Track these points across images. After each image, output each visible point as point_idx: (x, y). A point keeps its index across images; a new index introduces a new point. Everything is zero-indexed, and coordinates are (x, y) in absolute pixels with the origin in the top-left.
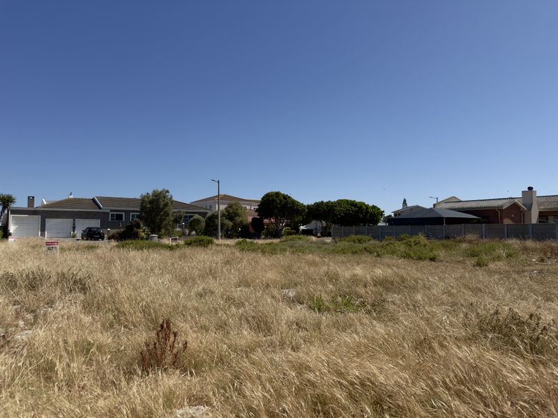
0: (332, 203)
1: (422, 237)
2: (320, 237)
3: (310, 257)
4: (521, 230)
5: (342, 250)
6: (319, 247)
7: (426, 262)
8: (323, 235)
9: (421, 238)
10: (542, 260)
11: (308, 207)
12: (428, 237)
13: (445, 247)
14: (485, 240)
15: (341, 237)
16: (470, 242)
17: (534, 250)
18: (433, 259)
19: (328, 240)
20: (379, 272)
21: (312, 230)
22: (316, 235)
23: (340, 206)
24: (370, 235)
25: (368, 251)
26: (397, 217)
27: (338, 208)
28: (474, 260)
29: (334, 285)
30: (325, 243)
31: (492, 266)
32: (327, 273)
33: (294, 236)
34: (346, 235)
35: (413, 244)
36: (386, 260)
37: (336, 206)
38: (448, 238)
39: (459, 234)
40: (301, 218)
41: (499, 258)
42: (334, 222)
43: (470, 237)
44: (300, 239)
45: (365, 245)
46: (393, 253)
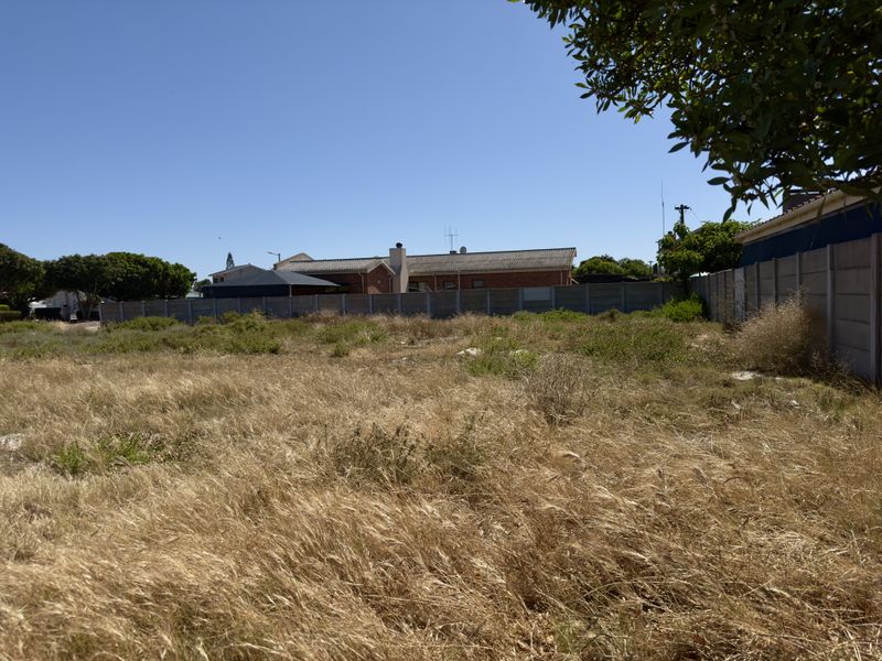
0: (98, 259)
1: (259, 316)
2: (74, 322)
3: (54, 364)
4: (389, 304)
5: (121, 345)
6: (76, 343)
7: (263, 355)
8: (81, 318)
9: (257, 317)
10: (412, 343)
11: (47, 265)
12: (267, 315)
13: (293, 330)
14: (346, 318)
15: (118, 320)
16: (326, 321)
17: (404, 329)
18: (274, 351)
19: (93, 327)
20: (188, 384)
21: (59, 309)
22: (66, 319)
23: (115, 265)
24: (173, 315)
25: (169, 345)
26: (220, 284)
27: (110, 268)
28: (331, 349)
29: (105, 415)
30: (86, 334)
31: (354, 355)
32: (90, 397)
33: (18, 323)
34: (128, 316)
35: (244, 328)
36: (202, 358)
37: (106, 265)
38: (296, 315)
39: (311, 309)
40: (31, 287)
41: (362, 343)
42: (104, 294)
43: (327, 313)
44: (32, 327)
45: (162, 334)
46: (212, 345)
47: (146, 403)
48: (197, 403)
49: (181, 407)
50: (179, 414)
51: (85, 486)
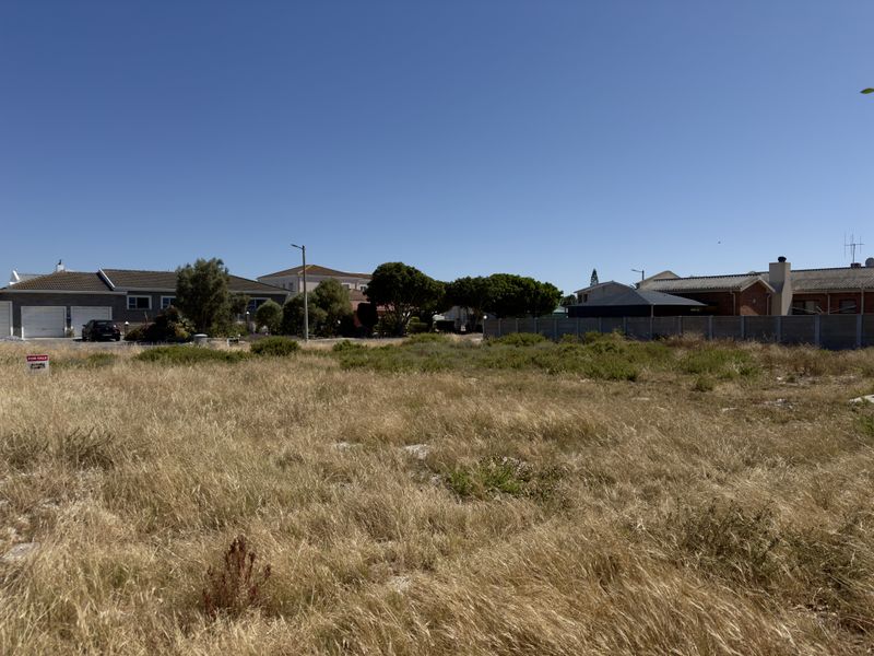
0: (483, 280)
1: (618, 336)
2: (463, 333)
3: (448, 378)
4: (766, 328)
5: (498, 362)
6: (465, 355)
7: (621, 382)
8: (470, 330)
9: (618, 339)
10: (792, 380)
11: (448, 286)
12: (627, 335)
13: (652, 353)
14: (711, 343)
15: (496, 335)
16: (689, 346)
17: (782, 361)
18: (632, 378)
19: (477, 339)
21: (453, 322)
22: (458, 332)
23: (496, 285)
24: (541, 332)
25: (536, 363)
26: (583, 304)
27: (492, 288)
28: (692, 381)
30: (472, 346)
31: (719, 390)
33: (425, 334)
34: (505, 333)
35: (603, 349)
36: (565, 381)
37: (490, 285)
38: (656, 337)
39: (673, 331)
40: (435, 303)
41: (729, 377)
42: (487, 311)
43: (689, 337)
44: (434, 339)
45: (531, 351)
46: (573, 368)
47: (517, 430)
48: (559, 436)
49: (545, 438)
50: (543, 446)
51: (469, 509)
